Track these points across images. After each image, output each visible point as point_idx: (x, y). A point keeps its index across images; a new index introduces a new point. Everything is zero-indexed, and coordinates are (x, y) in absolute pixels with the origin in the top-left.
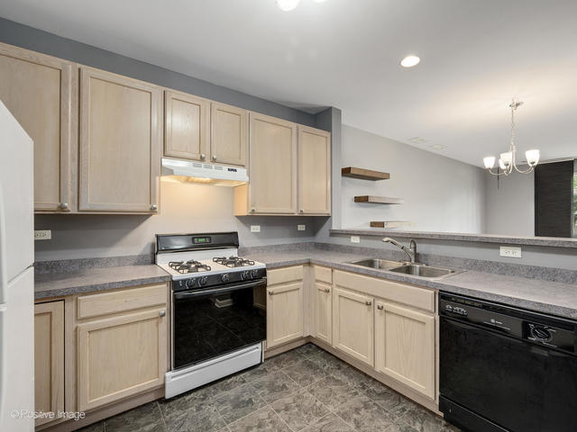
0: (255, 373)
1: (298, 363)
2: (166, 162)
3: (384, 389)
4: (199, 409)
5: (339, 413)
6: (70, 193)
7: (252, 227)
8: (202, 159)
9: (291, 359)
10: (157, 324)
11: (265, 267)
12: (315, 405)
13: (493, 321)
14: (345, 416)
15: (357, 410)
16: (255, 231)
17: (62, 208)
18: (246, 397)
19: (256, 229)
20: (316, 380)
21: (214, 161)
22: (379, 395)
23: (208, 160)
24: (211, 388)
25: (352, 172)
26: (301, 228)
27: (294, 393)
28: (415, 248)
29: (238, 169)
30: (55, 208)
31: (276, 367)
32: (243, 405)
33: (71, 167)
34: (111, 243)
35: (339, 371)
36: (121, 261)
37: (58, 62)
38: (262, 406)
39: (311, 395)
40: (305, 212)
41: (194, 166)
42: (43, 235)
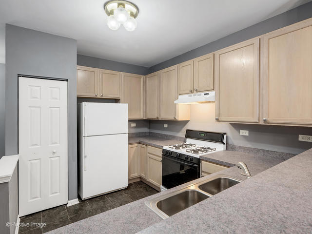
2: (180, 97)
7: (241, 131)
11: (199, 157)
21: (197, 91)
29: (209, 93)
40: (271, 121)
41: (189, 96)
42: (166, 126)
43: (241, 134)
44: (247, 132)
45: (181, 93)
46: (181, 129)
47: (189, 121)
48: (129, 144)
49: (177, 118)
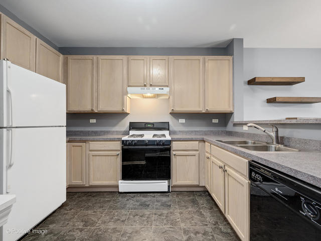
0: (162, 195)
1: (189, 198)
2: (129, 89)
3: (229, 231)
4: (127, 200)
5: (184, 229)
6: (95, 105)
7: (180, 120)
8: (145, 86)
9: (187, 195)
10: (117, 158)
11: (170, 139)
12: (176, 220)
13: (277, 189)
14: (186, 232)
15: (197, 233)
16: (182, 122)
17: (92, 110)
18: (148, 203)
19: (183, 121)
20: (190, 209)
21: (151, 85)
22: (222, 232)
23: (148, 86)
24: (139, 194)
25: (257, 80)
26: (215, 121)
27: (171, 210)
28: (277, 132)
29: (164, 88)
30: (90, 110)
31: (175, 196)
32: (145, 205)
33: (95, 94)
34: (115, 125)
35: (208, 210)
36: (118, 133)
37: (90, 57)
38: (151, 209)
39: (179, 215)
40: (210, 110)
41: (141, 89)
42: (93, 121)
43: (180, 122)
44: (184, 120)
45: (131, 85)
46: (118, 123)
47: (129, 114)
48: (68, 142)
49: (125, 110)
